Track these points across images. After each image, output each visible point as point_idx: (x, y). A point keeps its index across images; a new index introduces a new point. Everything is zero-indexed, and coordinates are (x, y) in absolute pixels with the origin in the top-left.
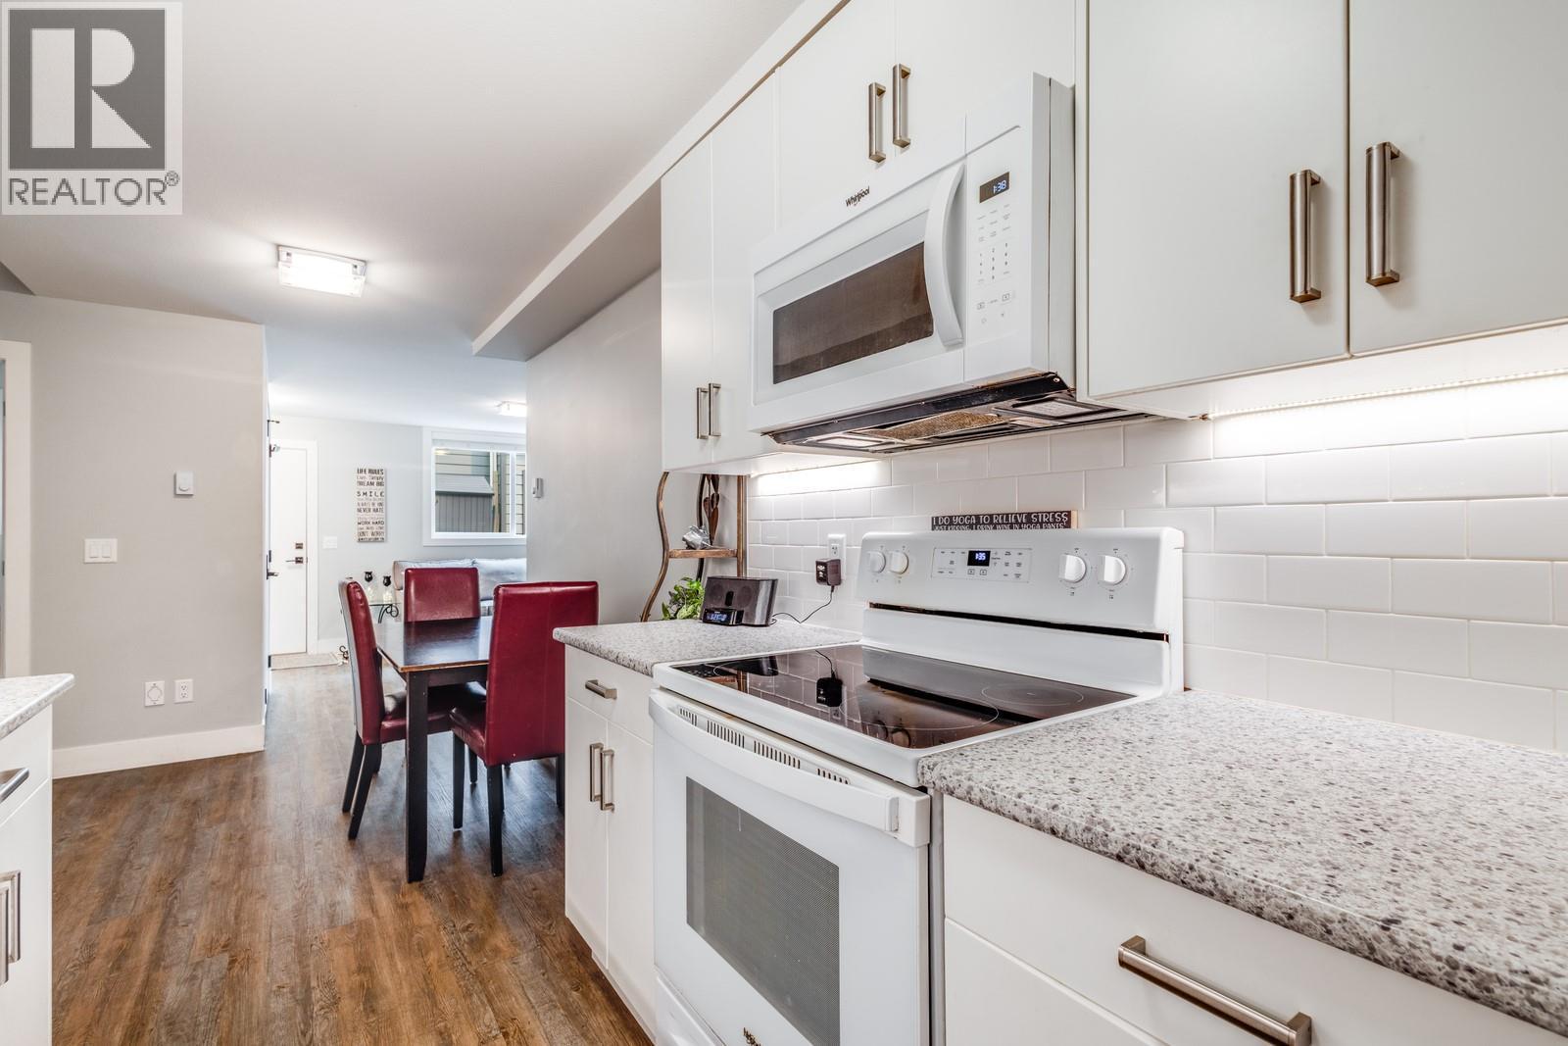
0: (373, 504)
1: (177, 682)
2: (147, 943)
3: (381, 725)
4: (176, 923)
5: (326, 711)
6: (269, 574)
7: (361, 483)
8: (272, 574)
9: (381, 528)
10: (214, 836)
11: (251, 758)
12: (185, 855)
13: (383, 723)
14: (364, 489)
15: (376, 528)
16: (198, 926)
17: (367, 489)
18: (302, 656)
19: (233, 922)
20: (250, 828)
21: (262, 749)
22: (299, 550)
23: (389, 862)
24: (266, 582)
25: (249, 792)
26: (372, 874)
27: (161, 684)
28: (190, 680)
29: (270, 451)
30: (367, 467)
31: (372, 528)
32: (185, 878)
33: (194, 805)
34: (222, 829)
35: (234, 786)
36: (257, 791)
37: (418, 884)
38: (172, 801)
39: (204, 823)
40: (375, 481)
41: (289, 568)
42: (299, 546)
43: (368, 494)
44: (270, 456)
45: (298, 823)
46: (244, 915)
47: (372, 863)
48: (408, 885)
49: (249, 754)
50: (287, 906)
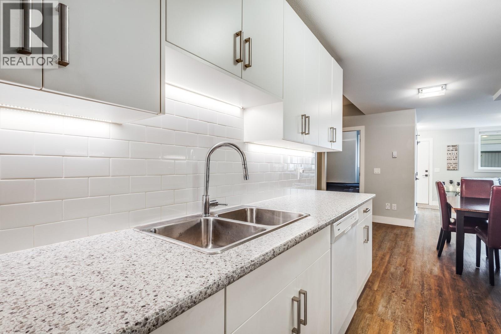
0: (453, 157)
1: (393, 204)
2: (387, 258)
3: (448, 226)
4: (393, 257)
5: (434, 222)
6: (416, 179)
7: (448, 150)
8: (417, 179)
9: (456, 165)
10: (401, 243)
11: (411, 229)
12: (395, 245)
13: (450, 225)
14: (449, 152)
15: (454, 165)
16: (397, 260)
17: (451, 152)
18: (427, 205)
19: (405, 262)
20: (410, 245)
21: (414, 227)
22: (426, 172)
23: (451, 267)
24: (416, 181)
25: (410, 236)
26: (444, 267)
27: (389, 204)
28: (396, 205)
29: (417, 143)
30: (451, 144)
31: (453, 165)
32: (395, 249)
33: (397, 235)
34: (403, 242)
35: (406, 234)
36: (412, 237)
37: (460, 275)
38: (392, 232)
39: (399, 240)
40: (454, 149)
41: (423, 178)
42: (427, 171)
43: (451, 154)
44: (417, 144)
45: (423, 248)
46: (408, 262)
47: (445, 265)
48: (456, 275)
49: (410, 227)
50: (419, 264)
